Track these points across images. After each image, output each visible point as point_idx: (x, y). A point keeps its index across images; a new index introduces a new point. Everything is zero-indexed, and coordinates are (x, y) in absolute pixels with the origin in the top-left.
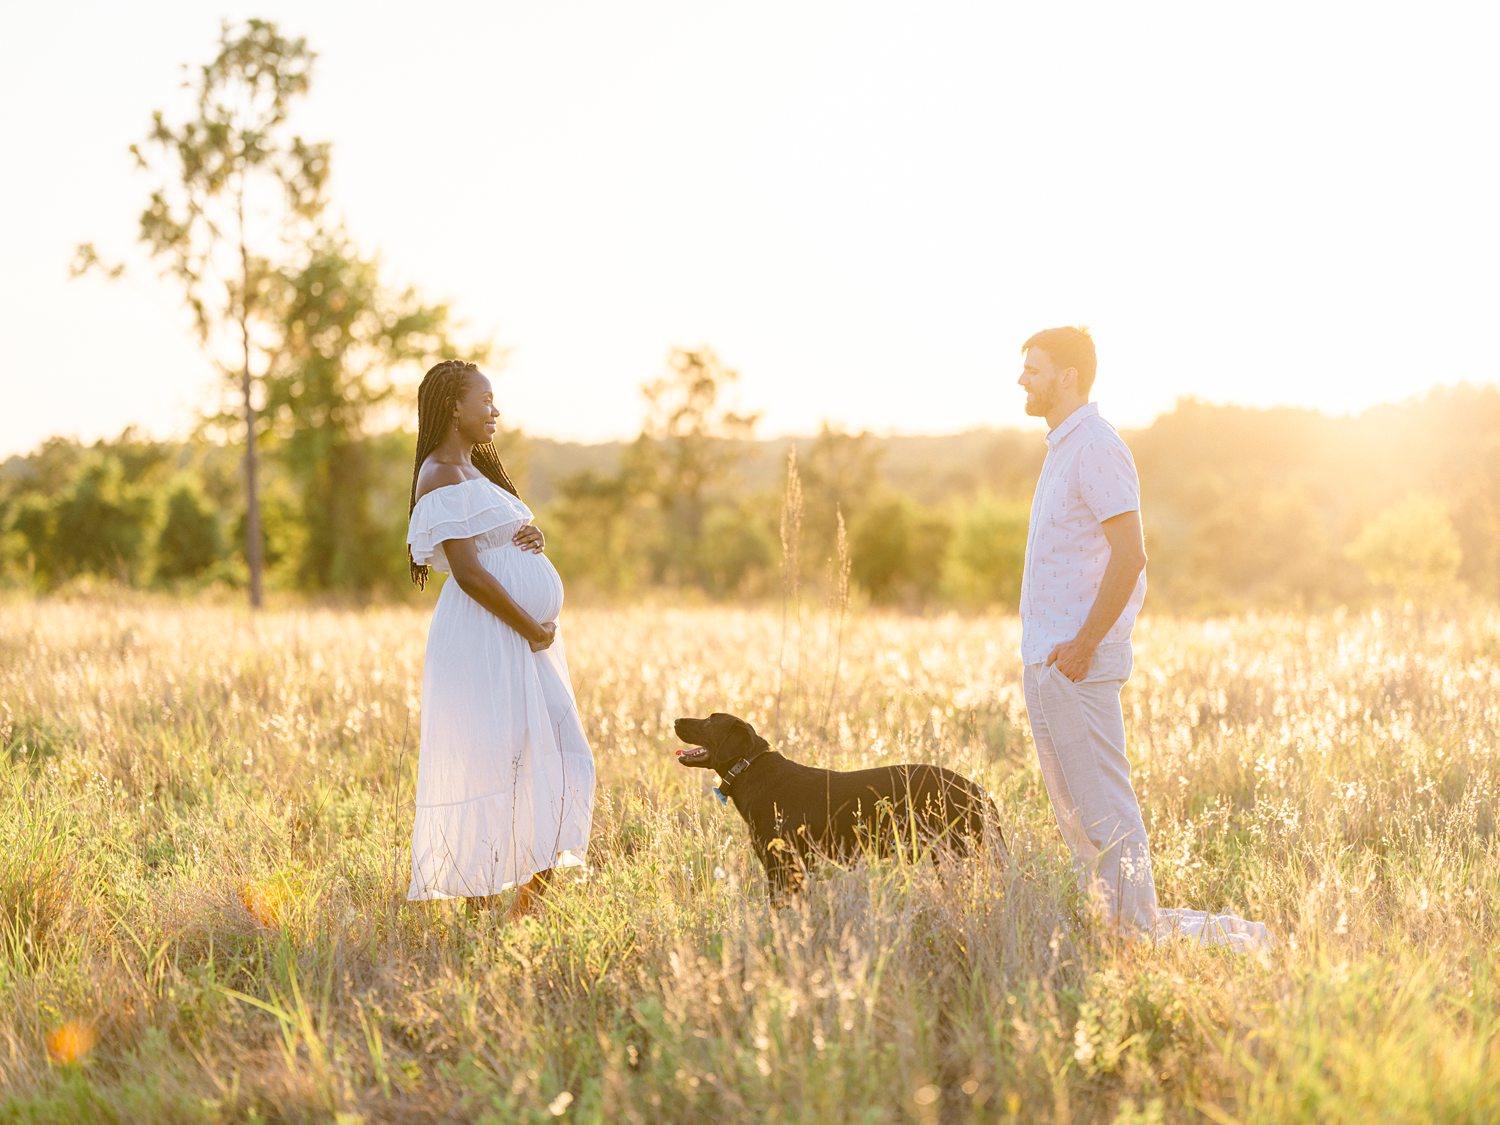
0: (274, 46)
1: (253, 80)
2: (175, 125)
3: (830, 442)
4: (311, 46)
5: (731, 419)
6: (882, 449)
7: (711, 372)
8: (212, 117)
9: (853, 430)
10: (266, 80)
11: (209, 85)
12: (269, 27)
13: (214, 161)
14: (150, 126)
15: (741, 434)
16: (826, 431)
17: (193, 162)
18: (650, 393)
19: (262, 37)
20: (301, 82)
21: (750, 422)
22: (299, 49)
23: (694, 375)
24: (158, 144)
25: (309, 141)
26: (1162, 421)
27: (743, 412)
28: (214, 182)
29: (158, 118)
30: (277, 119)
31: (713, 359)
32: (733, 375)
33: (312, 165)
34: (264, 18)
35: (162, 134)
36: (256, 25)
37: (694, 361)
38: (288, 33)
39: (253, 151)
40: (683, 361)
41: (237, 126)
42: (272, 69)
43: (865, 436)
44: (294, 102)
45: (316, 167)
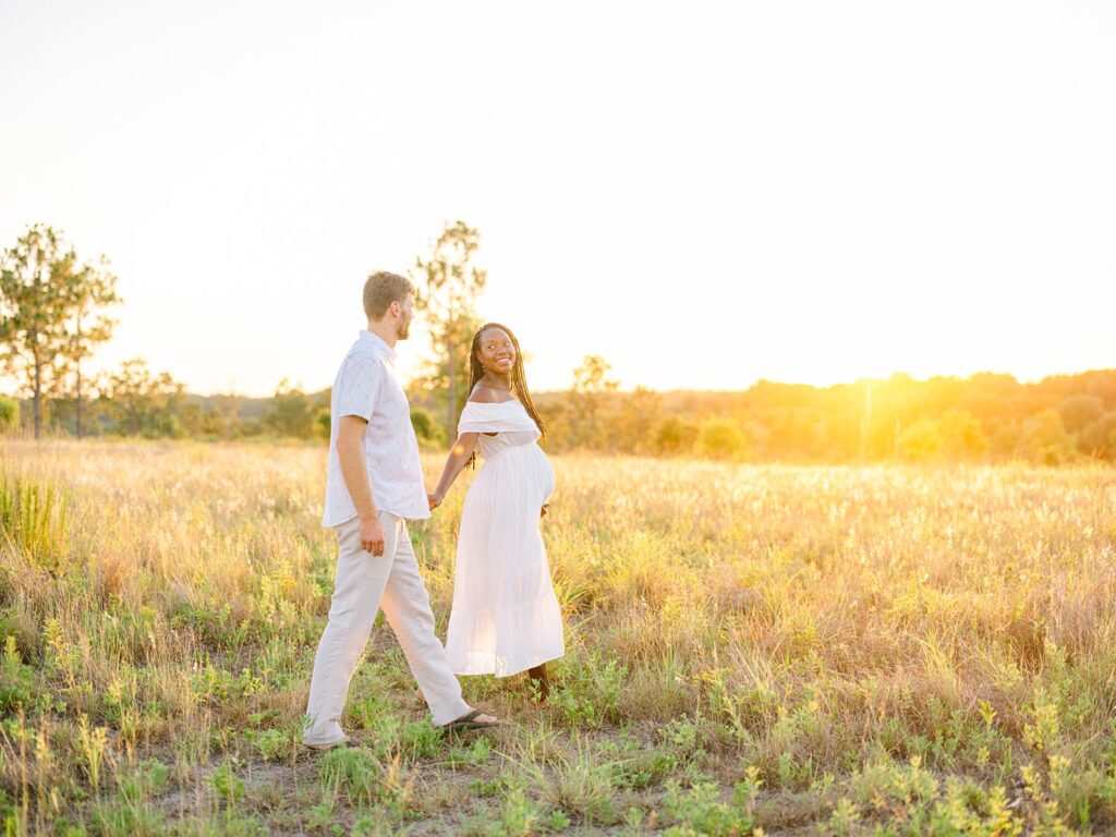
0: (465, 231)
1: (456, 244)
2: (425, 262)
3: (641, 393)
4: (478, 232)
5: (608, 384)
6: (661, 397)
7: (600, 365)
8: (440, 259)
9: (649, 388)
10: (461, 244)
11: (439, 246)
12: (463, 224)
13: (439, 276)
14: (416, 262)
15: (612, 390)
16: (639, 388)
17: (432, 275)
18: (576, 373)
19: (461, 228)
20: (473, 246)
21: (615, 385)
22: (474, 233)
23: (594, 367)
24: (419, 269)
25: (479, 270)
26: (752, 388)
27: (612, 381)
28: (439, 284)
29: (418, 259)
30: (466, 260)
31: (602, 361)
32: (609, 367)
33: (479, 279)
34: (461, 220)
35: (420, 265)
36: (459, 223)
37: (594, 361)
38: (470, 227)
39: (457, 272)
40: (590, 361)
41: (449, 264)
42: (464, 240)
43: (653, 393)
44: (473, 253)
45: (480, 279)
